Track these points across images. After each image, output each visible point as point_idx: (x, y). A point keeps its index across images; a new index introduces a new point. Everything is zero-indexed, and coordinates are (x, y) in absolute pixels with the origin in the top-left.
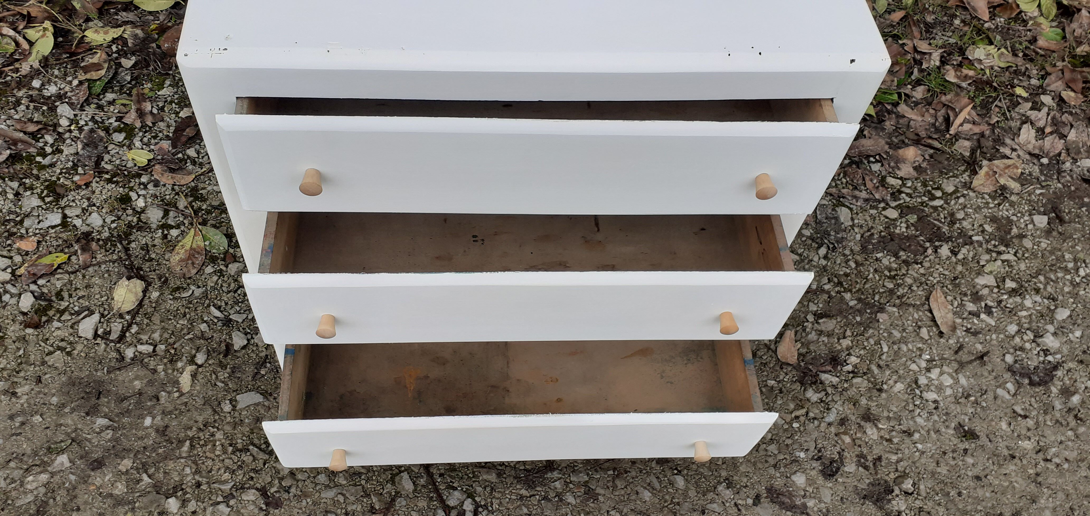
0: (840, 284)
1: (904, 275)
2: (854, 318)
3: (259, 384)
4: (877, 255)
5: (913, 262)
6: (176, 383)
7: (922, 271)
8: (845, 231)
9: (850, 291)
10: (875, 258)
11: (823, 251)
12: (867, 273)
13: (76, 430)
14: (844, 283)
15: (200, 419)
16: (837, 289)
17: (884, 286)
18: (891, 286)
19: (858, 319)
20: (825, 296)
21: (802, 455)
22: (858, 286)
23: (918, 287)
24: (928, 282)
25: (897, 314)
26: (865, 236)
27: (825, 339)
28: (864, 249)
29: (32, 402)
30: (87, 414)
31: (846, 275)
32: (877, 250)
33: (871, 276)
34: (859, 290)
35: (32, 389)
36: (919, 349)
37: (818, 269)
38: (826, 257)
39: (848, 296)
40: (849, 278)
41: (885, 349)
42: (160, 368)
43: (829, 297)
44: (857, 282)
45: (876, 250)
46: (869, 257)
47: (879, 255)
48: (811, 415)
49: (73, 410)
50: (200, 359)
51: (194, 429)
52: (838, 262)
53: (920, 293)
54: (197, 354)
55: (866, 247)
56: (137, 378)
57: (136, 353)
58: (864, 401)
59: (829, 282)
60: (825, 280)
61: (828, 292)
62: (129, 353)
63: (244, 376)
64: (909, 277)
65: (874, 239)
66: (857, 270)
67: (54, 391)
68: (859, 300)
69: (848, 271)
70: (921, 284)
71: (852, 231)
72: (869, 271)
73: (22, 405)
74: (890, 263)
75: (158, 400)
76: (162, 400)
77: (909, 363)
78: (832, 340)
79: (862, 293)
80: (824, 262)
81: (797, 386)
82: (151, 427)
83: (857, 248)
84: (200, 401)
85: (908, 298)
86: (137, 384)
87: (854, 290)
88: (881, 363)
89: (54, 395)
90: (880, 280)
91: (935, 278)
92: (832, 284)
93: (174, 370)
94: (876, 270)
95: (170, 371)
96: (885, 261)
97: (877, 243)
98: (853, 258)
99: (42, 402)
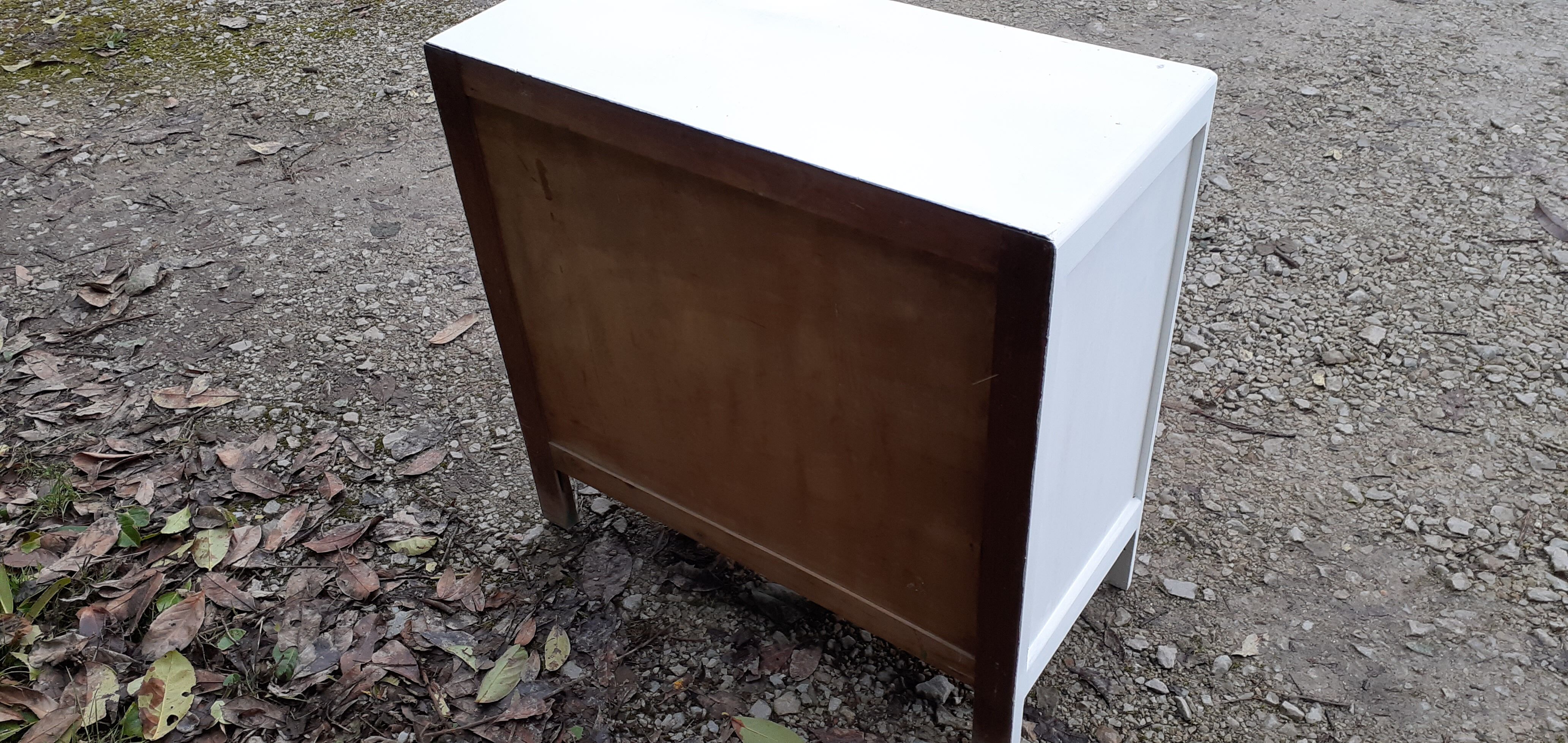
3: (1161, 601)
6: (1263, 652)
13: (1399, 657)
15: (1244, 599)
29: (1455, 717)
30: (1382, 670)
35: (1455, 732)
42: (1279, 677)
49: (1402, 681)
50: (1224, 661)
51: (1255, 593)
54: (1227, 668)
56: (1312, 681)
57: (1307, 710)
62: (1315, 714)
63: (1177, 618)
67: (1426, 718)
73: (1469, 719)
75: (1290, 644)
76: (1285, 640)
82: (1305, 619)
84: (1239, 618)
86: (1313, 673)
89: (1426, 712)
93: (1262, 666)
95: (1267, 669)
99: (1443, 712)
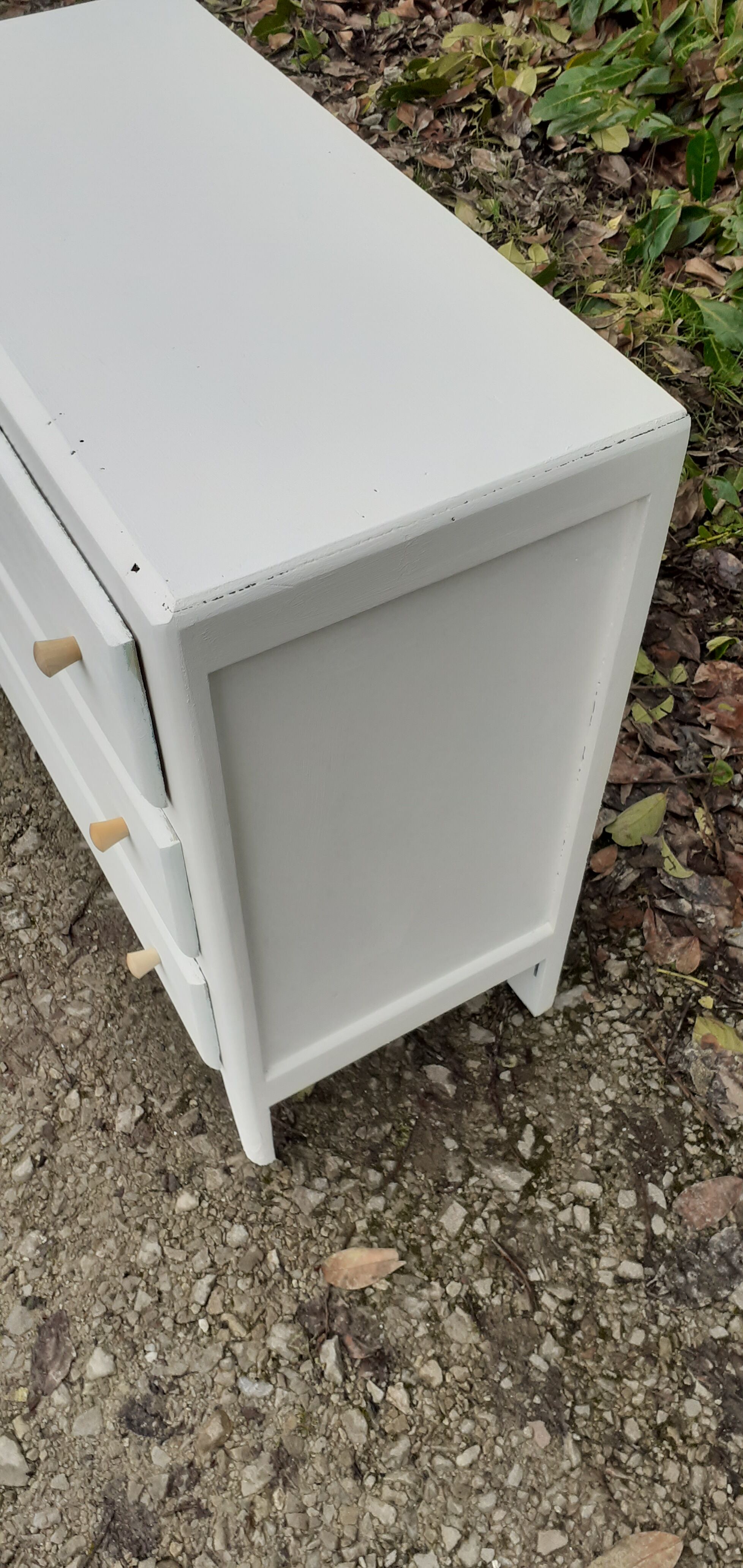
0: (573, 1326)
1: (682, 1459)
2: (503, 1376)
4: (698, 1384)
5: (732, 1473)
7: (719, 1498)
8: (715, 1300)
9: (568, 1352)
10: (687, 1382)
11: (632, 1270)
12: (637, 1375)
14: (579, 1334)
16: (553, 1321)
17: (623, 1420)
18: (632, 1432)
19: (506, 1384)
20: (522, 1303)
21: (151, 1357)
22: (590, 1364)
23: (668, 1498)
24: (697, 1521)
25: (565, 1465)
26: (730, 1345)
27: (422, 1331)
28: (697, 1353)
31: (605, 1334)
32: (709, 1381)
33: (634, 1385)
34: (585, 1370)
36: (504, 1540)
37: (583, 1274)
38: (621, 1281)
39: (551, 1348)
40: (600, 1341)
41: (463, 1460)
43: (525, 1312)
44: (598, 1359)
45: (712, 1379)
46: (684, 1368)
47: (700, 1389)
48: (238, 1348)
52: (625, 1308)
53: (656, 1507)
55: (702, 1354)
58: (316, 1445)
59: (563, 1303)
60: (564, 1293)
61: (536, 1305)
64: (681, 1470)
65: (734, 1367)
66: (630, 1350)
68: (555, 1374)
69: (616, 1334)
70: (684, 1504)
71: (727, 1315)
72: (643, 1377)
74: (696, 1419)
77: (457, 1523)
78: (426, 1343)
79: (576, 1378)
80: (606, 1278)
81: (289, 1307)
83: (690, 1339)
85: (625, 1482)
87: (575, 1359)
88: (424, 1459)
90: (634, 1407)
91: (720, 1533)
92: (563, 1310)
94: (653, 1392)
96: (691, 1408)
97: (729, 1375)
98: (658, 1336)
